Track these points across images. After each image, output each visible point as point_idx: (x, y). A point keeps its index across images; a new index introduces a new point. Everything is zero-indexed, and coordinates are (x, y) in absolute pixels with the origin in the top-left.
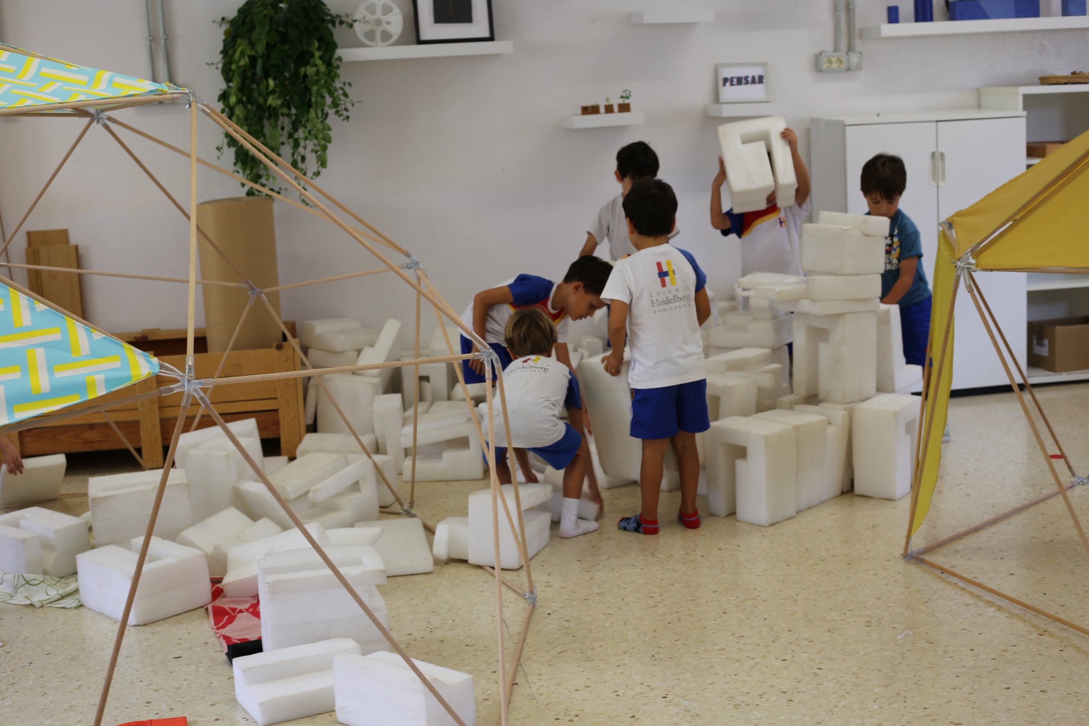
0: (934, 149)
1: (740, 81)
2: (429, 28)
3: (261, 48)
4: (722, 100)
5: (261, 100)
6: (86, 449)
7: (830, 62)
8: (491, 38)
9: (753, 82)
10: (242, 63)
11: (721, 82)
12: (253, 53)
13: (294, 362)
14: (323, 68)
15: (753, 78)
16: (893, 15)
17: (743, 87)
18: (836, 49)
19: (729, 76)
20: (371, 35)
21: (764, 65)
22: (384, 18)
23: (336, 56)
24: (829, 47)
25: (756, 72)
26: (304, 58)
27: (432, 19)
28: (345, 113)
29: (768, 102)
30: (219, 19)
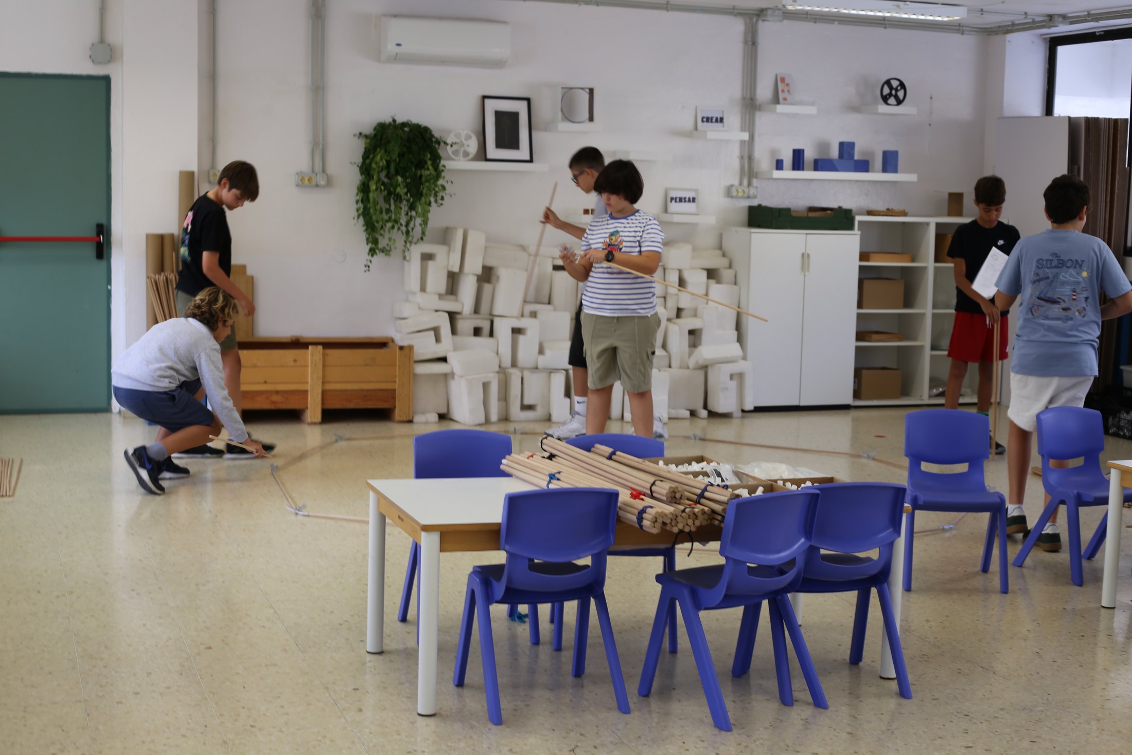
0: (804, 251)
1: (681, 200)
2: (492, 151)
3: (395, 156)
4: (669, 211)
5: (392, 189)
6: (272, 407)
7: (738, 192)
8: (531, 161)
9: (689, 201)
10: (381, 164)
11: (669, 200)
12: (388, 158)
13: (410, 358)
14: (433, 172)
15: (689, 198)
16: (779, 165)
17: (683, 204)
18: (741, 184)
19: (674, 196)
20: (456, 153)
21: (696, 191)
22: (465, 143)
23: (441, 165)
24: (736, 182)
25: (691, 195)
26: (421, 165)
27: (494, 145)
28: (441, 202)
29: (698, 214)
30: (358, 134)
